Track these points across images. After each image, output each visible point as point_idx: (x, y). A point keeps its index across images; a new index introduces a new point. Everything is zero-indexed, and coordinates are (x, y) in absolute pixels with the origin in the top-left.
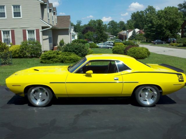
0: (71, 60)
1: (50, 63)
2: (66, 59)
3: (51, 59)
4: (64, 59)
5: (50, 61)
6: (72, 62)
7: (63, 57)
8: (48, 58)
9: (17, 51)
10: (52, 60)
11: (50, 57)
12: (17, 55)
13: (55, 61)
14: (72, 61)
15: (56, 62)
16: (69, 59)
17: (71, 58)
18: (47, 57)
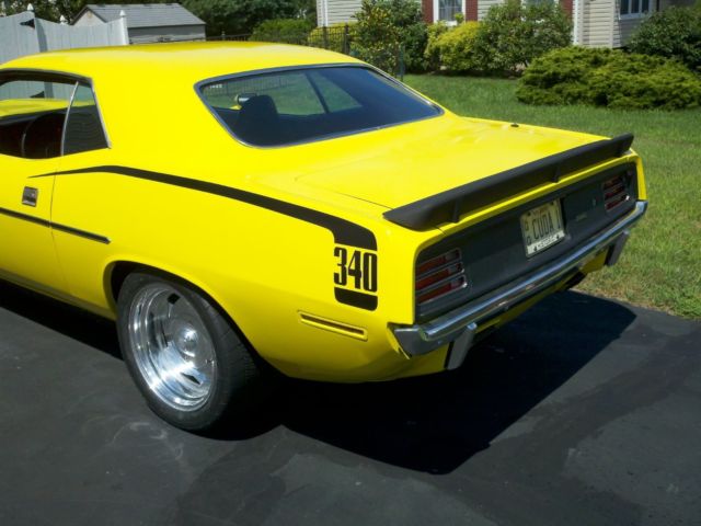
0: (641, 93)
1: (550, 104)
2: (619, 87)
3: (555, 87)
4: (610, 86)
5: (551, 93)
6: (646, 107)
7: (607, 78)
8: (544, 79)
9: (467, 49)
10: (559, 92)
11: (555, 74)
12: (465, 65)
13: (569, 94)
14: (648, 99)
15: (575, 99)
16: (634, 91)
17: (643, 82)
18: (542, 75)
